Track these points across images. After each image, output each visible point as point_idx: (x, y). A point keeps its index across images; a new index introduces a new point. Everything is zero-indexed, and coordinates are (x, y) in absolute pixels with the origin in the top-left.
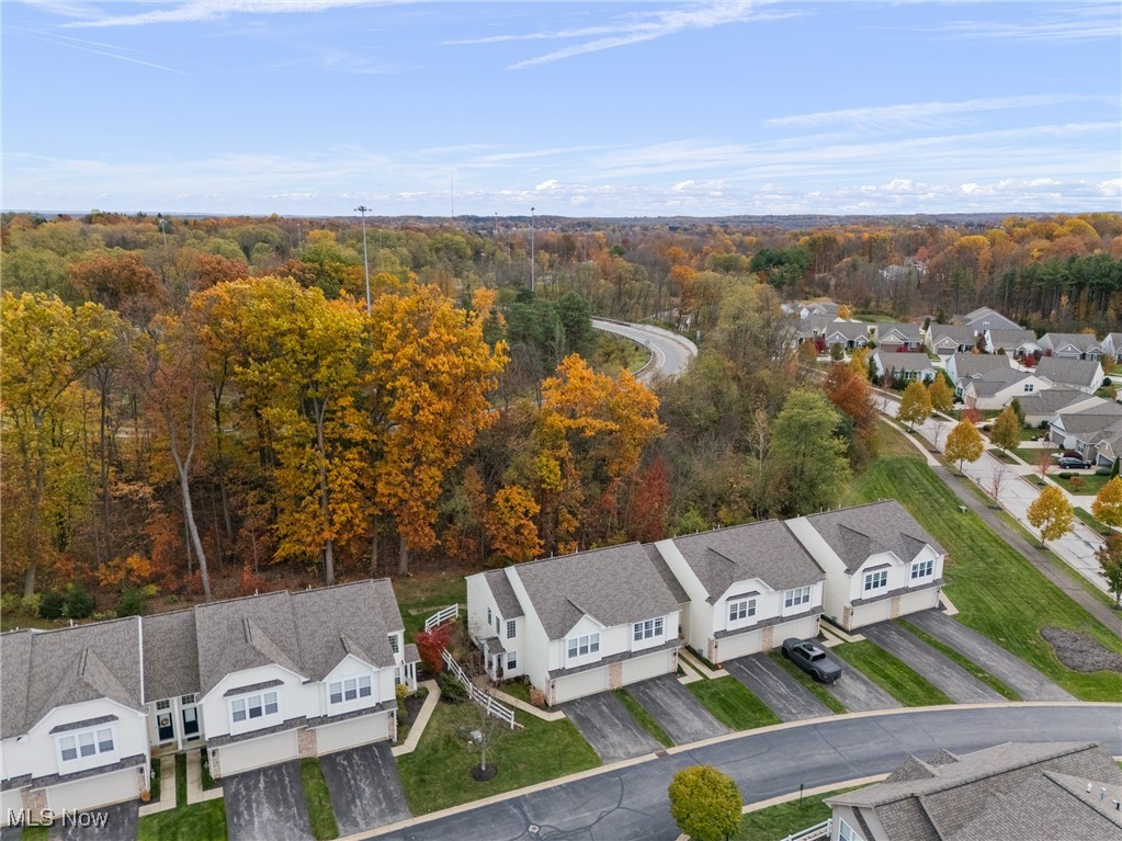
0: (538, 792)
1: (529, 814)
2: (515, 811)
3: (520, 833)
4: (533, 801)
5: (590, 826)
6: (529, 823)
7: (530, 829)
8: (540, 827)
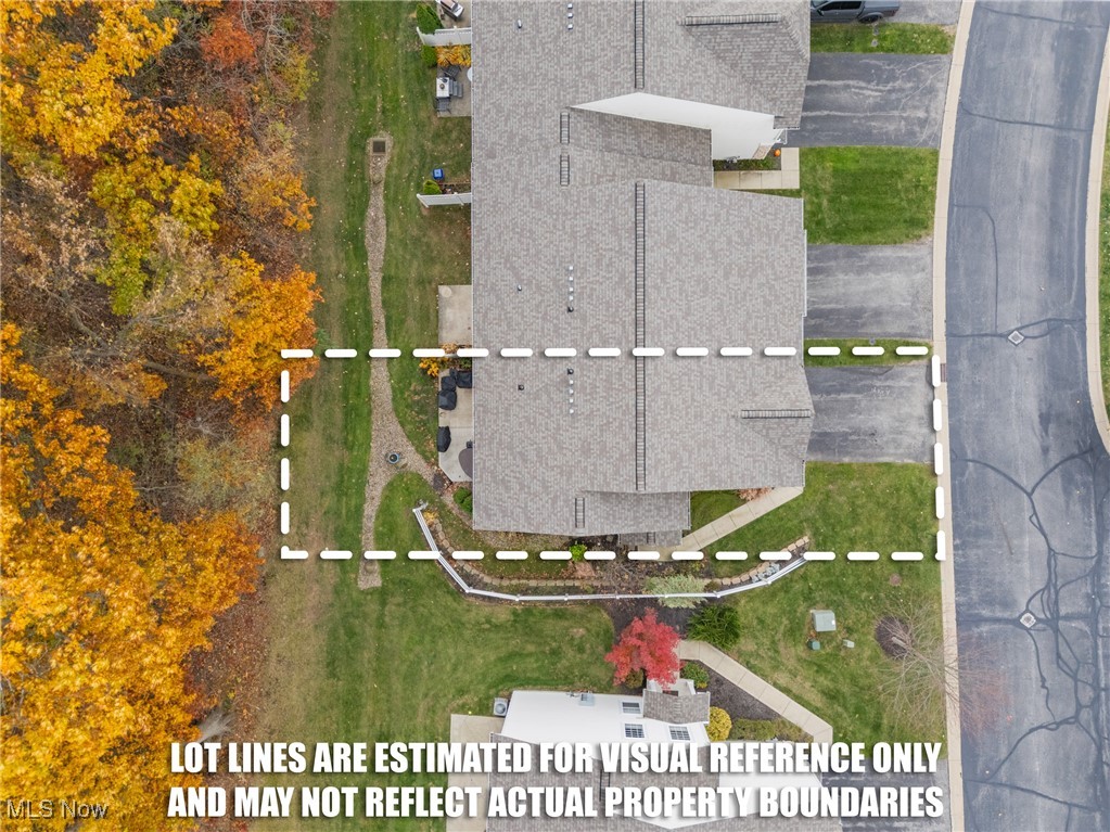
0: (958, 582)
1: (999, 614)
2: (985, 628)
3: (1030, 640)
4: (975, 598)
5: (1050, 549)
6: (1016, 622)
7: (1028, 625)
8: (1027, 611)
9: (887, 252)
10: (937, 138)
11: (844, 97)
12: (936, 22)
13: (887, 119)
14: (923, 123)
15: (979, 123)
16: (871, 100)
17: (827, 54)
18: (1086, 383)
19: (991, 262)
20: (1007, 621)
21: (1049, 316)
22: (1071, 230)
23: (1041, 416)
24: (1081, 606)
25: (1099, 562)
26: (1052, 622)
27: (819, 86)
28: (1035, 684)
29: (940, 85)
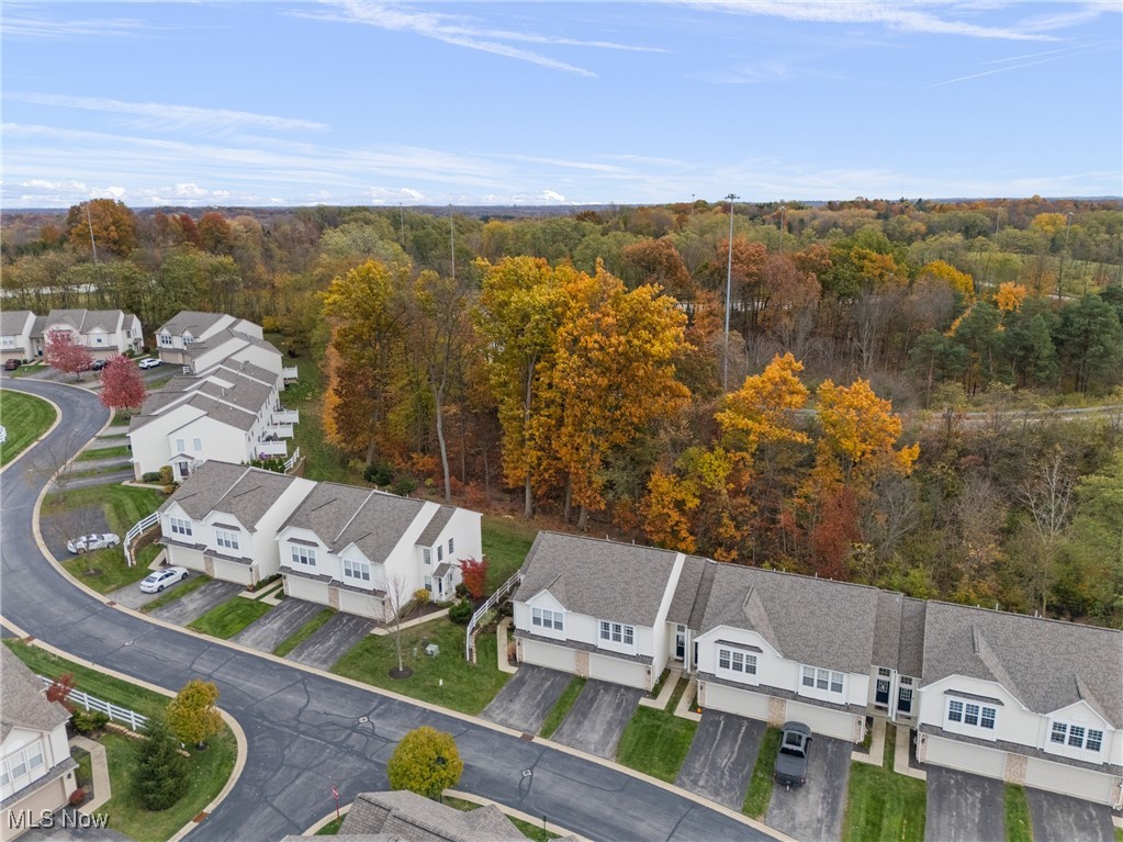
3: (353, 717)
6: (367, 715)
7: (361, 719)
8: (369, 722)
9: (615, 738)
10: (682, 785)
11: (726, 749)
12: (768, 813)
13: (704, 766)
14: (695, 783)
15: (684, 810)
16: (719, 761)
17: (757, 749)
18: (476, 794)
19: (583, 781)
20: (370, 713)
21: (531, 793)
22: (582, 826)
23: (471, 766)
24: (351, 742)
25: (366, 759)
26: (354, 728)
27: (737, 740)
28: (329, 710)
29: (719, 800)
